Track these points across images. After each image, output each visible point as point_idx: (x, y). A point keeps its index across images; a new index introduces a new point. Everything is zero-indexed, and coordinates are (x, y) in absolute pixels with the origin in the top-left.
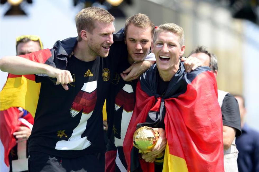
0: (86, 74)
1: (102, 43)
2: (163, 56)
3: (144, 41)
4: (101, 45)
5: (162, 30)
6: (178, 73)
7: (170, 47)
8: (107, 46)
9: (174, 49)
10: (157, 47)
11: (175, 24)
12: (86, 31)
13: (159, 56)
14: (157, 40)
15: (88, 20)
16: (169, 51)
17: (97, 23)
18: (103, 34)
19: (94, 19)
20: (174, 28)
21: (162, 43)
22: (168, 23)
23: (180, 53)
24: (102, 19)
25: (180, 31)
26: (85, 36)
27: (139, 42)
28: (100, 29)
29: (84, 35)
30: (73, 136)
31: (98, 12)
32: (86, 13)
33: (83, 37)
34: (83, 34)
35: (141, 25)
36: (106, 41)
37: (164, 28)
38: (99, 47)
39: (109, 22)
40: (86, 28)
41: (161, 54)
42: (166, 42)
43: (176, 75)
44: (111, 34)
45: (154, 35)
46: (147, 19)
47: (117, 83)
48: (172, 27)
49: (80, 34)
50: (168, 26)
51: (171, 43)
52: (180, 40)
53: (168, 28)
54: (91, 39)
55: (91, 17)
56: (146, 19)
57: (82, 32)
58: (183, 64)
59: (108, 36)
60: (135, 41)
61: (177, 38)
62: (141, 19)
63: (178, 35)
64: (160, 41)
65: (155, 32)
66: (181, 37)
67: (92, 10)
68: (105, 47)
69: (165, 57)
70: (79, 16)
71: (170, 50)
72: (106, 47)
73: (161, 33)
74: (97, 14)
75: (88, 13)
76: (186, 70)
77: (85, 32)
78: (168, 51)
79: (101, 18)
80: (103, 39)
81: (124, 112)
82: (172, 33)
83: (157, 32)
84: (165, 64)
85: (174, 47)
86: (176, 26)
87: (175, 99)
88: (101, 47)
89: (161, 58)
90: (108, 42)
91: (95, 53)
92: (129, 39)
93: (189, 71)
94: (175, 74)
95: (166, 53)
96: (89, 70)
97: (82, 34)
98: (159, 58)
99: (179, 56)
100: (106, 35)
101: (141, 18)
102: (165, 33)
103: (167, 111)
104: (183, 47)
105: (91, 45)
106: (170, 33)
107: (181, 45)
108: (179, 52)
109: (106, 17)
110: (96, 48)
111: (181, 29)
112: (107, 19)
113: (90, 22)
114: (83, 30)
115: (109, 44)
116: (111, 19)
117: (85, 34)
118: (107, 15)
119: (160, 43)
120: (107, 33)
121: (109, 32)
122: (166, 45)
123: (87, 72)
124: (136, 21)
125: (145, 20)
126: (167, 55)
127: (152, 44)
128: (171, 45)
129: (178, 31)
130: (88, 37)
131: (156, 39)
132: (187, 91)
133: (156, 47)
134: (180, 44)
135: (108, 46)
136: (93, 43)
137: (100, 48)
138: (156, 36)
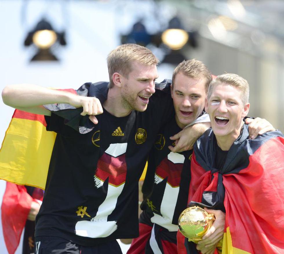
0: (115, 132)
1: (140, 91)
2: (219, 116)
3: (195, 96)
4: (138, 94)
5: (220, 82)
6: (239, 140)
7: (230, 106)
8: (146, 95)
9: (234, 108)
10: (213, 105)
11: (237, 75)
12: (119, 74)
13: (214, 117)
14: (213, 95)
15: (123, 60)
16: (228, 111)
17: (135, 65)
18: (143, 79)
19: (132, 59)
20: (235, 80)
21: (218, 100)
22: (228, 73)
23: (243, 114)
24: (142, 60)
25: (243, 84)
26: (118, 81)
27: (187, 97)
28: (138, 72)
29: (116, 80)
30: (99, 216)
31: (137, 50)
32: (121, 51)
33: (115, 82)
34: (116, 78)
35: (192, 74)
36: (145, 89)
37: (222, 80)
38: (135, 96)
39: (151, 64)
40: (121, 71)
41: (217, 115)
42: (224, 98)
43: (236, 143)
44: (153, 80)
45: (209, 88)
46: (202, 68)
47: (161, 148)
48: (232, 78)
49: (112, 77)
50: (227, 77)
51: (231, 99)
52: (243, 95)
53: (228, 80)
54: (126, 86)
55: (128, 56)
56: (200, 66)
57: (115, 75)
58: (247, 127)
59: (148, 83)
60: (183, 95)
61: (240, 93)
62: (194, 67)
63: (241, 89)
64: (216, 97)
65: (211, 85)
66: (244, 92)
67: (130, 48)
68: (143, 97)
69: (222, 118)
70: (113, 55)
71: (229, 109)
72: (145, 97)
73: (218, 87)
74: (136, 53)
75: (125, 50)
76: (251, 136)
77: (119, 76)
78: (226, 111)
79: (141, 58)
80: (142, 86)
81: (168, 186)
82: (233, 87)
83: (213, 85)
84: (222, 128)
85: (234, 105)
86: (238, 77)
87: (234, 175)
88: (137, 97)
89: (217, 120)
90: (148, 90)
91: (129, 106)
92: (176, 91)
93: (253, 137)
94: (235, 141)
95: (224, 113)
96: (119, 128)
97: (114, 78)
98: (214, 120)
99: (242, 117)
100: (145, 81)
101: (194, 65)
102: (223, 86)
103: (227, 191)
104: (246, 106)
105: (126, 93)
106: (230, 87)
107: (244, 102)
108: (241, 113)
109: (148, 57)
110: (132, 98)
111: (244, 81)
112: (149, 60)
113: (125, 62)
114: (116, 72)
115: (149, 93)
116: (154, 60)
117: (118, 78)
118: (149, 55)
119: (216, 99)
120: (147, 78)
121: (150, 77)
122: (223, 102)
123: (117, 130)
124: (186, 68)
125: (198, 68)
126: (225, 116)
127: (206, 100)
128: (230, 102)
129: (240, 84)
130: (121, 83)
131: (211, 93)
132: (249, 165)
133: (211, 105)
134: (242, 101)
135: (148, 96)
136: (128, 90)
137: (136, 99)
138: (211, 90)
